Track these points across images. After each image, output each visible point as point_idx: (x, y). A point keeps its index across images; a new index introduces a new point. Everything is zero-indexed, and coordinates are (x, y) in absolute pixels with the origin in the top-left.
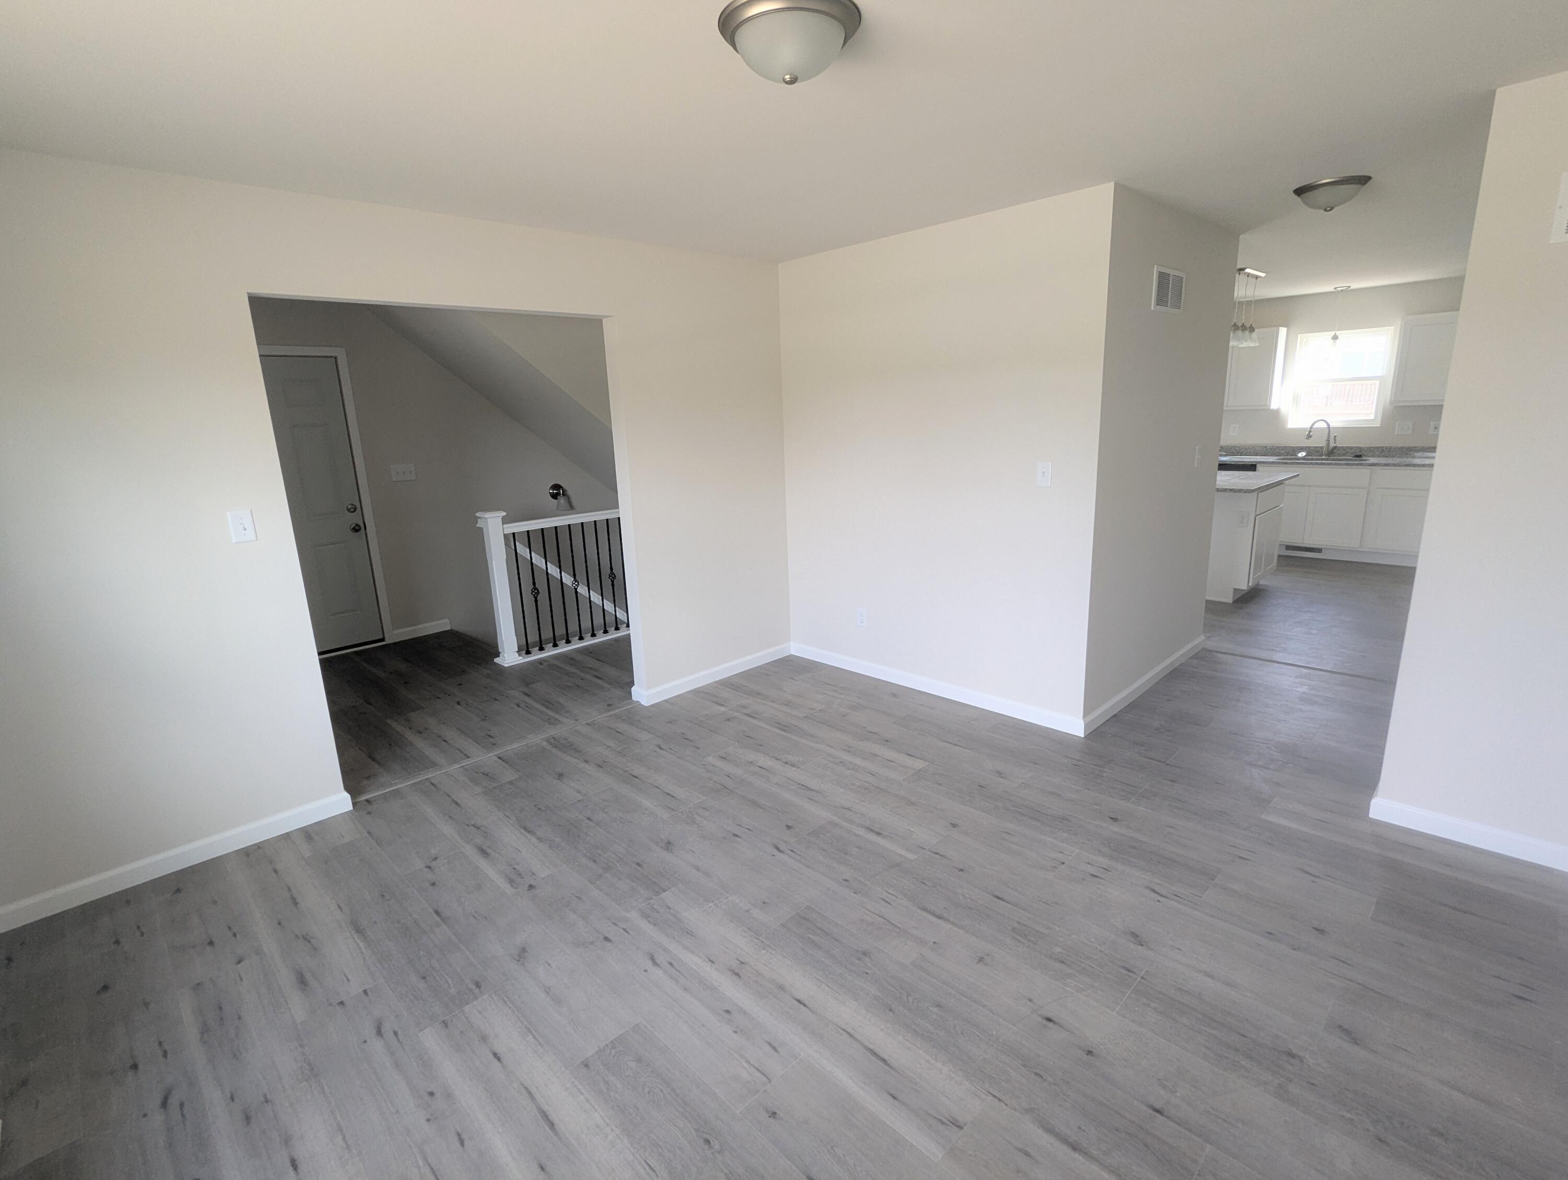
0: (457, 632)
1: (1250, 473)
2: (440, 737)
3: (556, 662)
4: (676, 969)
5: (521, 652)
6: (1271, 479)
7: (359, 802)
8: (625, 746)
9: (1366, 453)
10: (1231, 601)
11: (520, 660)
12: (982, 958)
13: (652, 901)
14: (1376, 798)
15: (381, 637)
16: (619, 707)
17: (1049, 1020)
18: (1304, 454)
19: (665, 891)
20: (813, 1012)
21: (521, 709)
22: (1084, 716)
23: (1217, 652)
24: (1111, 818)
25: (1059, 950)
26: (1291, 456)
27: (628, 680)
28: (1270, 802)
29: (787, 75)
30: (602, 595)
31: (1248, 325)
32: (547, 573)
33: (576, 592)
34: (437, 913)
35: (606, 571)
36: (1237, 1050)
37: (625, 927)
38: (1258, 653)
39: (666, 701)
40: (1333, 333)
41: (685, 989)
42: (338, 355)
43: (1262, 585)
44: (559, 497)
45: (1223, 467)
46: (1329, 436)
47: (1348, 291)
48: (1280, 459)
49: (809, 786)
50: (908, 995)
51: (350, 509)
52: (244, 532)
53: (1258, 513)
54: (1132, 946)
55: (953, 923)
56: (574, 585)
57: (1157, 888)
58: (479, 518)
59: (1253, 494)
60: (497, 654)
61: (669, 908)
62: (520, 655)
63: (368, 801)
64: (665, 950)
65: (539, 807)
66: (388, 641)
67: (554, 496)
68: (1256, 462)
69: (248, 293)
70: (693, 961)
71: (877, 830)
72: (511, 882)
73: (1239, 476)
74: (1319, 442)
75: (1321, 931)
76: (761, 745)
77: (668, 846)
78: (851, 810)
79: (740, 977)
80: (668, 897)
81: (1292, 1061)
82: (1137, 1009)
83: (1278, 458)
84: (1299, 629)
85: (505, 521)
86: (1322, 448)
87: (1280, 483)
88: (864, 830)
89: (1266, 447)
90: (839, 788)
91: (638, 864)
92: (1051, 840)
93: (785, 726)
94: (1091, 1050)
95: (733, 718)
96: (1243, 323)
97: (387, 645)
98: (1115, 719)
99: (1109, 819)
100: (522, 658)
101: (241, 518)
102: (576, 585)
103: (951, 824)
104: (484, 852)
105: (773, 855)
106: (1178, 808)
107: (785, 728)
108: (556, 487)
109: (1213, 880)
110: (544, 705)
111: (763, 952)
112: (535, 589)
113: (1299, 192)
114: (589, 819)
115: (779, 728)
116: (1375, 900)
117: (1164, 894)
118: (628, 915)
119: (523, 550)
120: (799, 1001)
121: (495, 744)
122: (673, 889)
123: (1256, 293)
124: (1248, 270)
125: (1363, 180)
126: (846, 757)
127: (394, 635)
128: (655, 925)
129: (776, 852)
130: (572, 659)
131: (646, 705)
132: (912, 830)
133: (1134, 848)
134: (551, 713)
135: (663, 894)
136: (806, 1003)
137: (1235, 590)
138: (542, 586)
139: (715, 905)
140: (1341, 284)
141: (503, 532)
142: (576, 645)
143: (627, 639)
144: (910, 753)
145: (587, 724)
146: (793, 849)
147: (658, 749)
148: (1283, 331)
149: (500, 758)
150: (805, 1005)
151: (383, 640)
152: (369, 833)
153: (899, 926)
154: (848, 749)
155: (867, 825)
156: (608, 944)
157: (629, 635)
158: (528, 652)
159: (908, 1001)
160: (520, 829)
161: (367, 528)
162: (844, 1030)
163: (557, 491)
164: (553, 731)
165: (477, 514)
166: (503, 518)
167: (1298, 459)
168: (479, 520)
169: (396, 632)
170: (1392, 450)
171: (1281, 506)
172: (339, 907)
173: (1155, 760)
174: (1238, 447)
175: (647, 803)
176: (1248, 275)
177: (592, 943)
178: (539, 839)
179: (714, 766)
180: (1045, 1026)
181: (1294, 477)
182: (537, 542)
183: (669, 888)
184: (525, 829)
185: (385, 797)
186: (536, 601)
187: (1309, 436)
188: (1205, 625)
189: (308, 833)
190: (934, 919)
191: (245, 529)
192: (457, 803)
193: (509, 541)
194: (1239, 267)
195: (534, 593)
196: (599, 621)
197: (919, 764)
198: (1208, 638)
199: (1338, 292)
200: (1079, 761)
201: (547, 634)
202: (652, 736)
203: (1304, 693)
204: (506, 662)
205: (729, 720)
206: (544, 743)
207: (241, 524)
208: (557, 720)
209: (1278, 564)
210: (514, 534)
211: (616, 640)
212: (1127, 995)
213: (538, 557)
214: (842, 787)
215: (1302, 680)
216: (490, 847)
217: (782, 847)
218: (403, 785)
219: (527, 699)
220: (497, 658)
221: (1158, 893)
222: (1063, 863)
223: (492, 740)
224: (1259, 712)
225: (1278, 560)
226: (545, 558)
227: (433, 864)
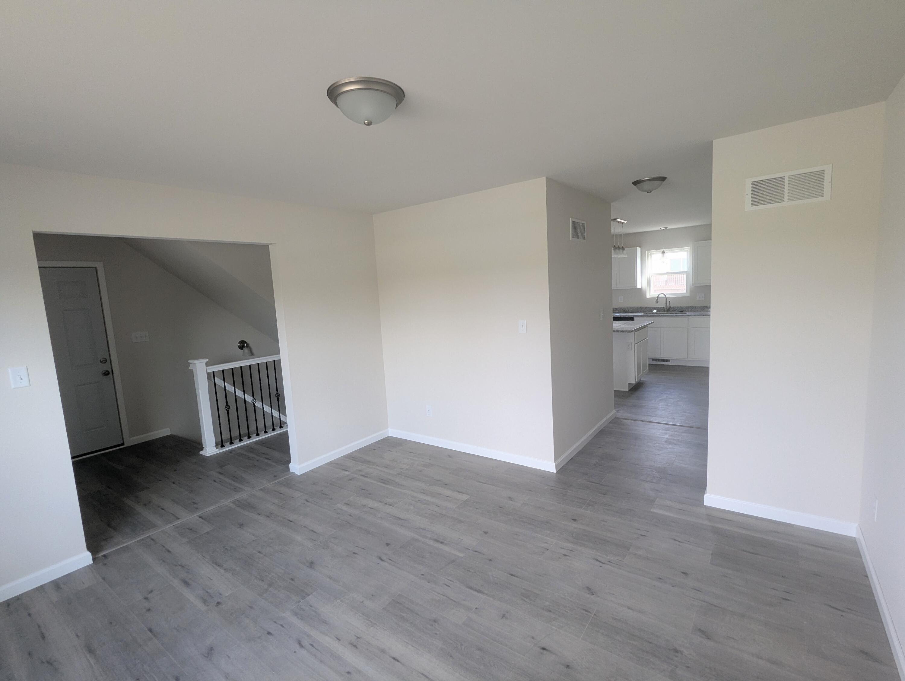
0: (175, 436)
1: (631, 322)
2: (159, 507)
3: (240, 451)
4: (315, 648)
5: (218, 446)
6: (641, 324)
7: (97, 557)
8: (284, 502)
9: (685, 310)
10: (628, 390)
11: (217, 451)
12: (505, 614)
13: (300, 604)
14: (706, 494)
15: (122, 443)
16: (281, 478)
17: (544, 649)
18: (656, 311)
19: (309, 595)
20: (403, 665)
21: (216, 483)
22: (555, 461)
23: (624, 419)
24: (573, 519)
25: (547, 603)
26: (650, 312)
27: (287, 459)
28: (655, 501)
29: (366, 121)
30: (271, 407)
31: (621, 247)
32: (236, 396)
33: (255, 406)
34: (150, 630)
35: (274, 392)
36: (647, 652)
37: (282, 624)
38: (643, 418)
39: (312, 471)
40: (662, 250)
41: (321, 661)
42: (98, 267)
43: (643, 381)
44: (244, 348)
45: (616, 319)
46: (666, 302)
47: (666, 230)
48: (645, 314)
49: (400, 517)
50: (462, 645)
51: (102, 361)
52: (21, 381)
53: (636, 343)
54: (588, 596)
55: (487, 594)
56: (253, 402)
57: (599, 558)
58: (191, 363)
59: (632, 333)
60: (202, 449)
61: (311, 606)
62: (217, 448)
63: (104, 556)
64: (309, 636)
65: (226, 548)
66: (126, 445)
67: (241, 348)
68: (633, 316)
69: (33, 231)
70: (327, 641)
71: (441, 541)
72: (205, 601)
73: (625, 324)
74: (662, 305)
75: (685, 573)
76: (371, 494)
77: (311, 564)
78: (426, 530)
79: (357, 648)
80: (311, 599)
81: (677, 654)
82: (592, 634)
83: (643, 313)
84: (662, 403)
85: (208, 364)
86: (664, 307)
87: (645, 327)
88: (433, 541)
89: (637, 308)
90: (418, 517)
91: (292, 579)
92: (540, 535)
93: (385, 481)
94: (569, 664)
95: (353, 478)
96: (619, 246)
97: (126, 448)
98: (572, 461)
99: (572, 520)
100: (218, 450)
101: (19, 372)
102: (254, 402)
103: (484, 532)
104: (186, 583)
105: (378, 564)
106: (608, 510)
107: (386, 482)
108: (243, 342)
109: (628, 550)
110: (232, 479)
111: (372, 628)
112: (227, 406)
113: (635, 183)
114: (259, 552)
115: (381, 482)
116: (711, 552)
117: (603, 562)
118: (284, 615)
119: (219, 382)
120: (394, 659)
121: (198, 508)
122: (314, 593)
123: (623, 231)
124: (618, 220)
125: (663, 179)
126: (422, 497)
127: (130, 441)
128: (302, 619)
129: (379, 561)
130: (251, 448)
131: (299, 474)
132: (461, 538)
133: (586, 536)
134: (237, 485)
135: (308, 597)
136: (399, 659)
137: (629, 384)
138: (232, 404)
139: (341, 601)
140: (663, 227)
141: (207, 372)
142: (254, 439)
143: (286, 434)
144: (460, 491)
145: (261, 490)
146: (391, 558)
147: (305, 502)
148: (639, 249)
149: (200, 517)
150: (398, 661)
151: (123, 444)
152: (104, 579)
153: (455, 600)
154: (423, 492)
155: (435, 538)
156: (270, 637)
157: (287, 431)
158: (223, 446)
159: (461, 648)
160: (213, 564)
161: (114, 372)
162: (423, 674)
163: (243, 345)
164: (238, 496)
165: (189, 361)
166: (206, 363)
167: (654, 313)
168: (190, 365)
169: (132, 439)
170: (696, 308)
171: (647, 338)
172: (77, 636)
173: (594, 483)
174: (624, 308)
175: (299, 538)
176: (618, 222)
177: (259, 638)
178: (225, 569)
179: (341, 509)
180: (542, 653)
181: (652, 323)
182: (228, 377)
183: (312, 593)
184: (216, 564)
185: (117, 552)
186: (228, 413)
187: (657, 302)
188: (615, 404)
189: (56, 584)
190: (475, 593)
191: (21, 379)
192: (169, 551)
193: (211, 377)
194: (612, 218)
195: (226, 408)
196: (269, 423)
197: (465, 497)
198: (617, 411)
199: (662, 230)
200: (554, 487)
201: (235, 433)
202: (302, 494)
203: (667, 438)
204: (207, 453)
205: (351, 480)
206: (232, 505)
207: (19, 376)
208: (240, 488)
209: (649, 369)
210: (213, 372)
211: (280, 434)
212: (587, 627)
213: (229, 385)
214: (420, 516)
215: (665, 431)
216: (190, 579)
217: (384, 558)
218: (131, 542)
219: (221, 477)
220: (202, 451)
221: (599, 561)
222: (548, 550)
223: (195, 505)
224: (646, 450)
225: (649, 367)
226: (234, 386)
227: (149, 596)
